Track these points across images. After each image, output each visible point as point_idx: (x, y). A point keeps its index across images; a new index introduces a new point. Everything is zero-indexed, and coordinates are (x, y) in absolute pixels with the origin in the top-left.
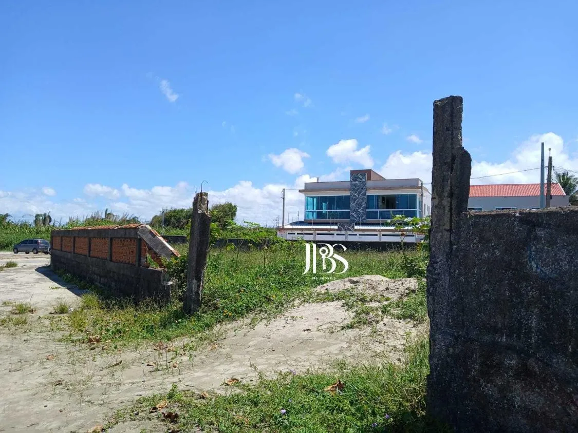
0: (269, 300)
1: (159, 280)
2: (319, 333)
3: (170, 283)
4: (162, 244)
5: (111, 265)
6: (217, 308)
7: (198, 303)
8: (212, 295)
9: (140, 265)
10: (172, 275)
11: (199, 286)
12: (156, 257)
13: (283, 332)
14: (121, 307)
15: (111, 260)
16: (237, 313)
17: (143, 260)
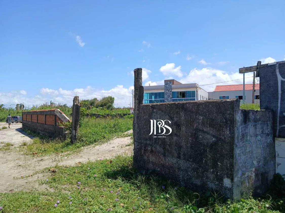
0: (104, 137)
1: (62, 131)
2: (117, 148)
3: (66, 132)
4: (64, 117)
5: (46, 126)
6: (83, 141)
7: (76, 139)
8: (81, 137)
9: (56, 126)
10: (67, 129)
11: (76, 133)
12: (62, 122)
13: (104, 148)
14: (48, 142)
15: (46, 124)
16: (91, 143)
17: (57, 124)
